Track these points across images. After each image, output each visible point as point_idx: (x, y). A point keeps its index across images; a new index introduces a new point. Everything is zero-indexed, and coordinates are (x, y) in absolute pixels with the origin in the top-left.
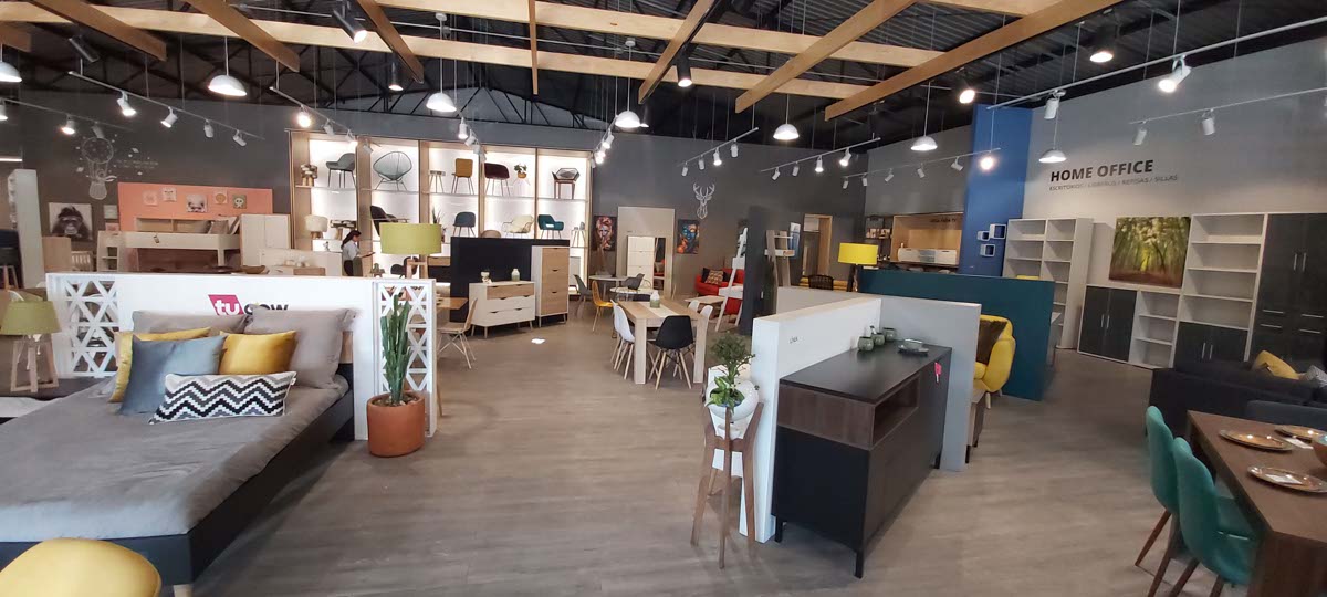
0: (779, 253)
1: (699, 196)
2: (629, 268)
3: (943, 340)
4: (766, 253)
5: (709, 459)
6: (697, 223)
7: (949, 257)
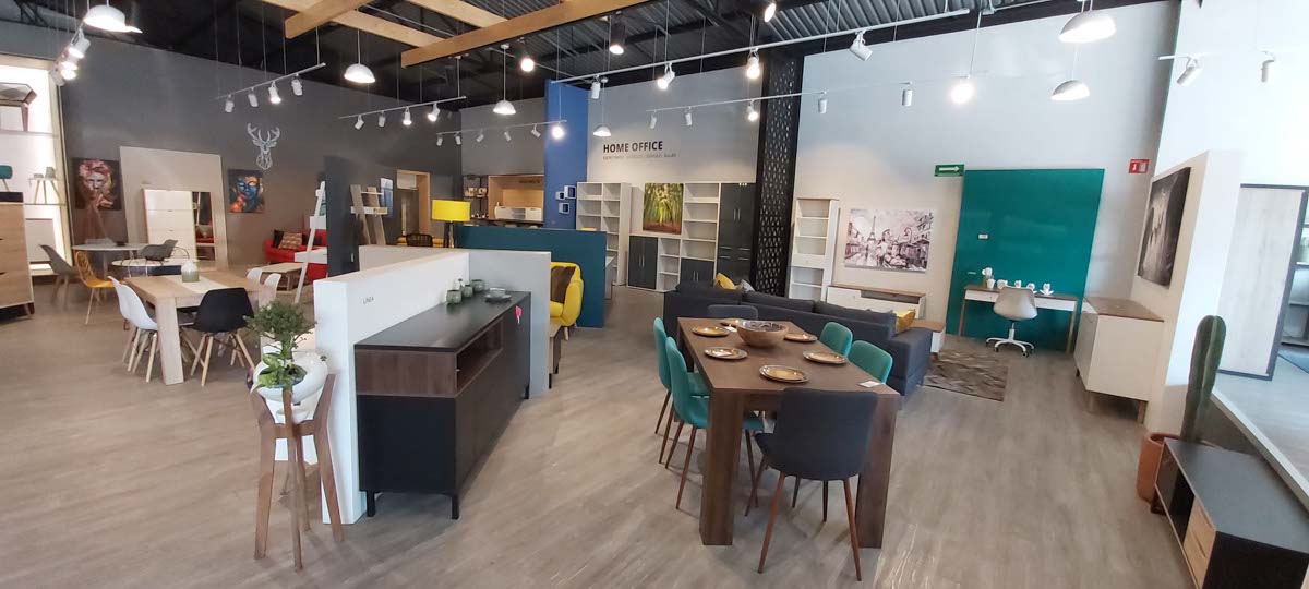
0: (368, 210)
1: (257, 141)
2: (150, 234)
3: (522, 286)
4: (353, 210)
5: (268, 452)
6: (258, 174)
7: (535, 214)
